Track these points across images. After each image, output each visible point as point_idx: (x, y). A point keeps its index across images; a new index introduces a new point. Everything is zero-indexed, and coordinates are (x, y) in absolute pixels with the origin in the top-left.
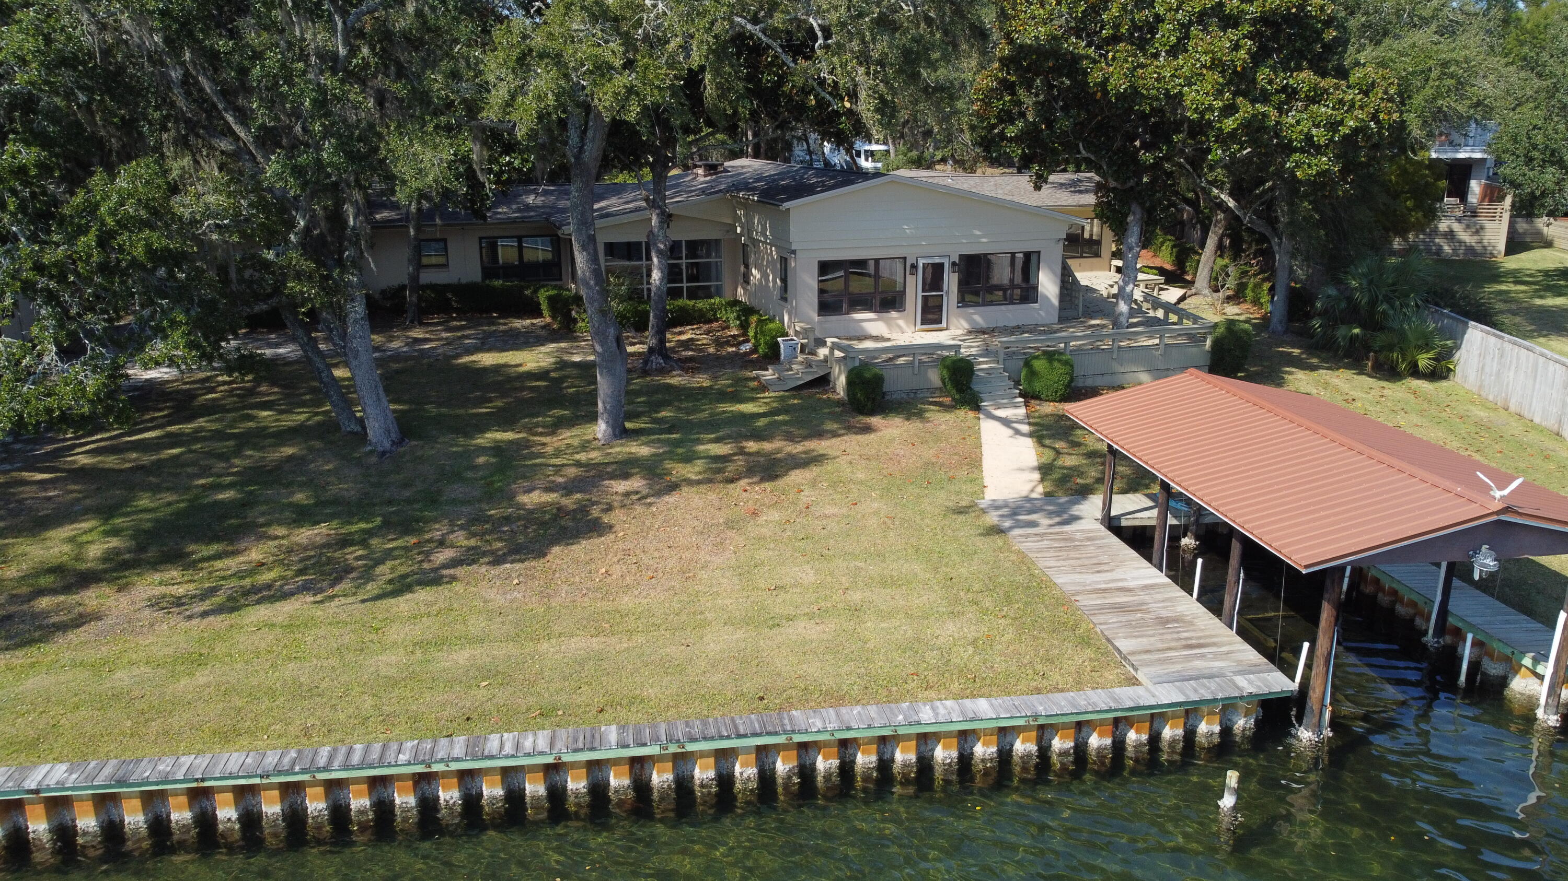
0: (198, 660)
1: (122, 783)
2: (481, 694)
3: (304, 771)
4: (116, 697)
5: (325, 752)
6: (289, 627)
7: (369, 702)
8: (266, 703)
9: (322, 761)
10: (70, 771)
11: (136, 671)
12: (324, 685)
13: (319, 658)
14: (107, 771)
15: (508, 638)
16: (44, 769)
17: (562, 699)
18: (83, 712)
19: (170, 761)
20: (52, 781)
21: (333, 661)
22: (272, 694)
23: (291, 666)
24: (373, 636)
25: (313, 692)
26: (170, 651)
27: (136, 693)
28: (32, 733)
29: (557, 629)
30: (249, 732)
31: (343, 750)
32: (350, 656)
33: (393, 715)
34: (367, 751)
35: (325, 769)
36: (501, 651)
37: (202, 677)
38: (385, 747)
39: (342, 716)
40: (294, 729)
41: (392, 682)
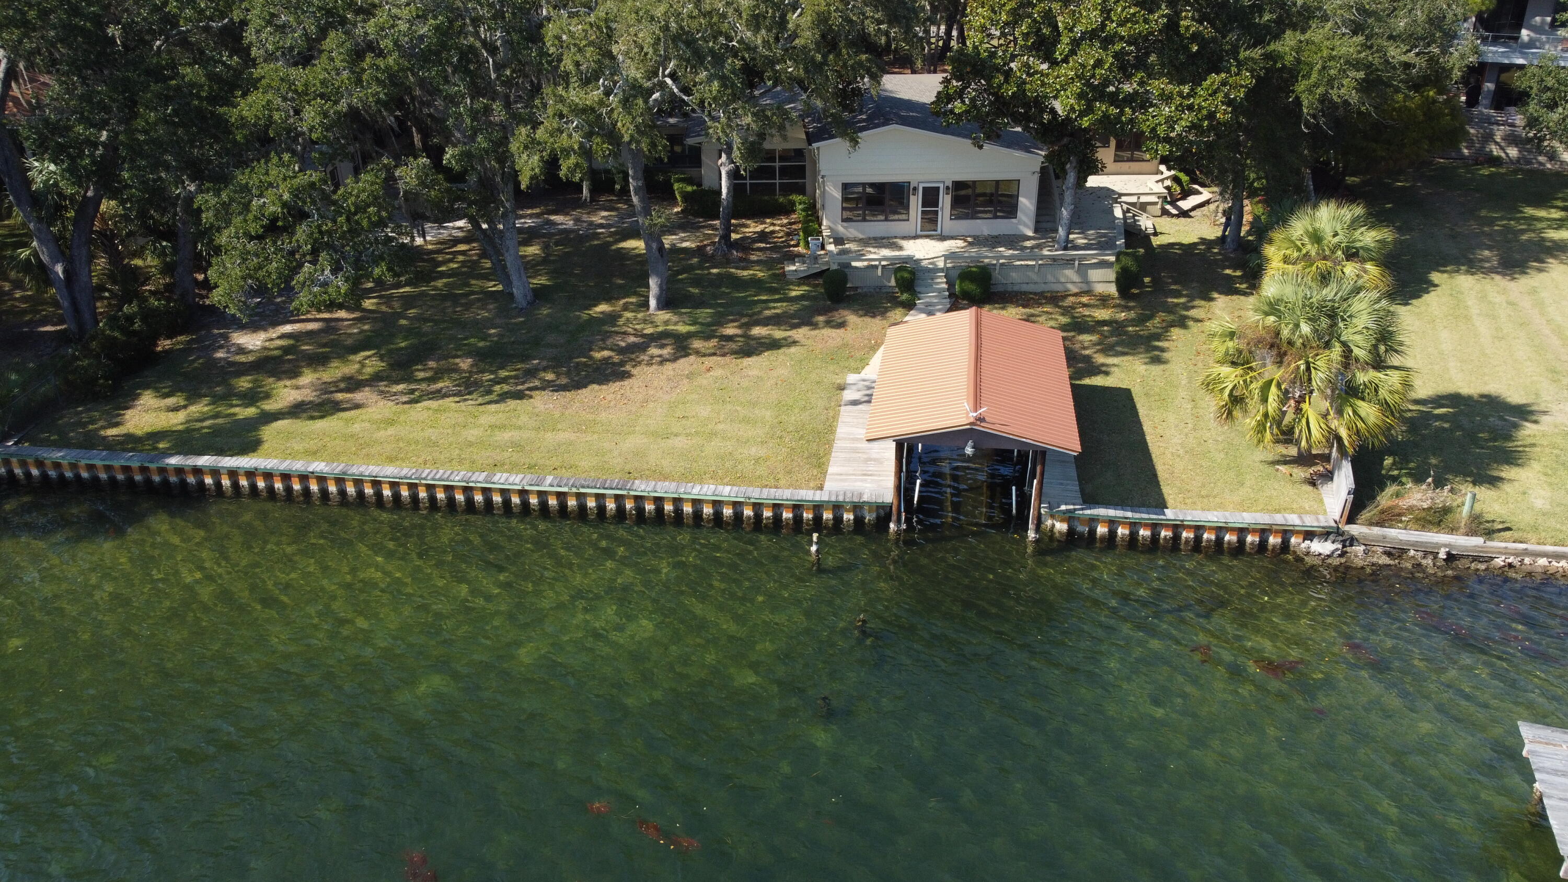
0: (391, 422)
1: (345, 473)
2: (506, 455)
3: (416, 478)
4: (352, 436)
5: (427, 471)
6: (437, 411)
7: (457, 452)
8: (413, 446)
9: (424, 475)
10: (326, 466)
11: (363, 425)
12: (441, 442)
13: (443, 428)
14: (340, 468)
15: (534, 429)
16: (316, 464)
17: (541, 462)
18: (337, 441)
19: (365, 467)
20: (318, 469)
21: (450, 431)
22: (417, 442)
23: (430, 430)
24: (473, 421)
25: (436, 444)
26: (379, 416)
27: (361, 435)
28: (315, 448)
29: (559, 426)
30: (402, 459)
31: (435, 471)
32: (458, 429)
33: (465, 459)
34: (444, 473)
35: (425, 479)
36: (526, 434)
37: (391, 431)
38: (452, 473)
39: (442, 457)
40: (420, 460)
41: (471, 444)
